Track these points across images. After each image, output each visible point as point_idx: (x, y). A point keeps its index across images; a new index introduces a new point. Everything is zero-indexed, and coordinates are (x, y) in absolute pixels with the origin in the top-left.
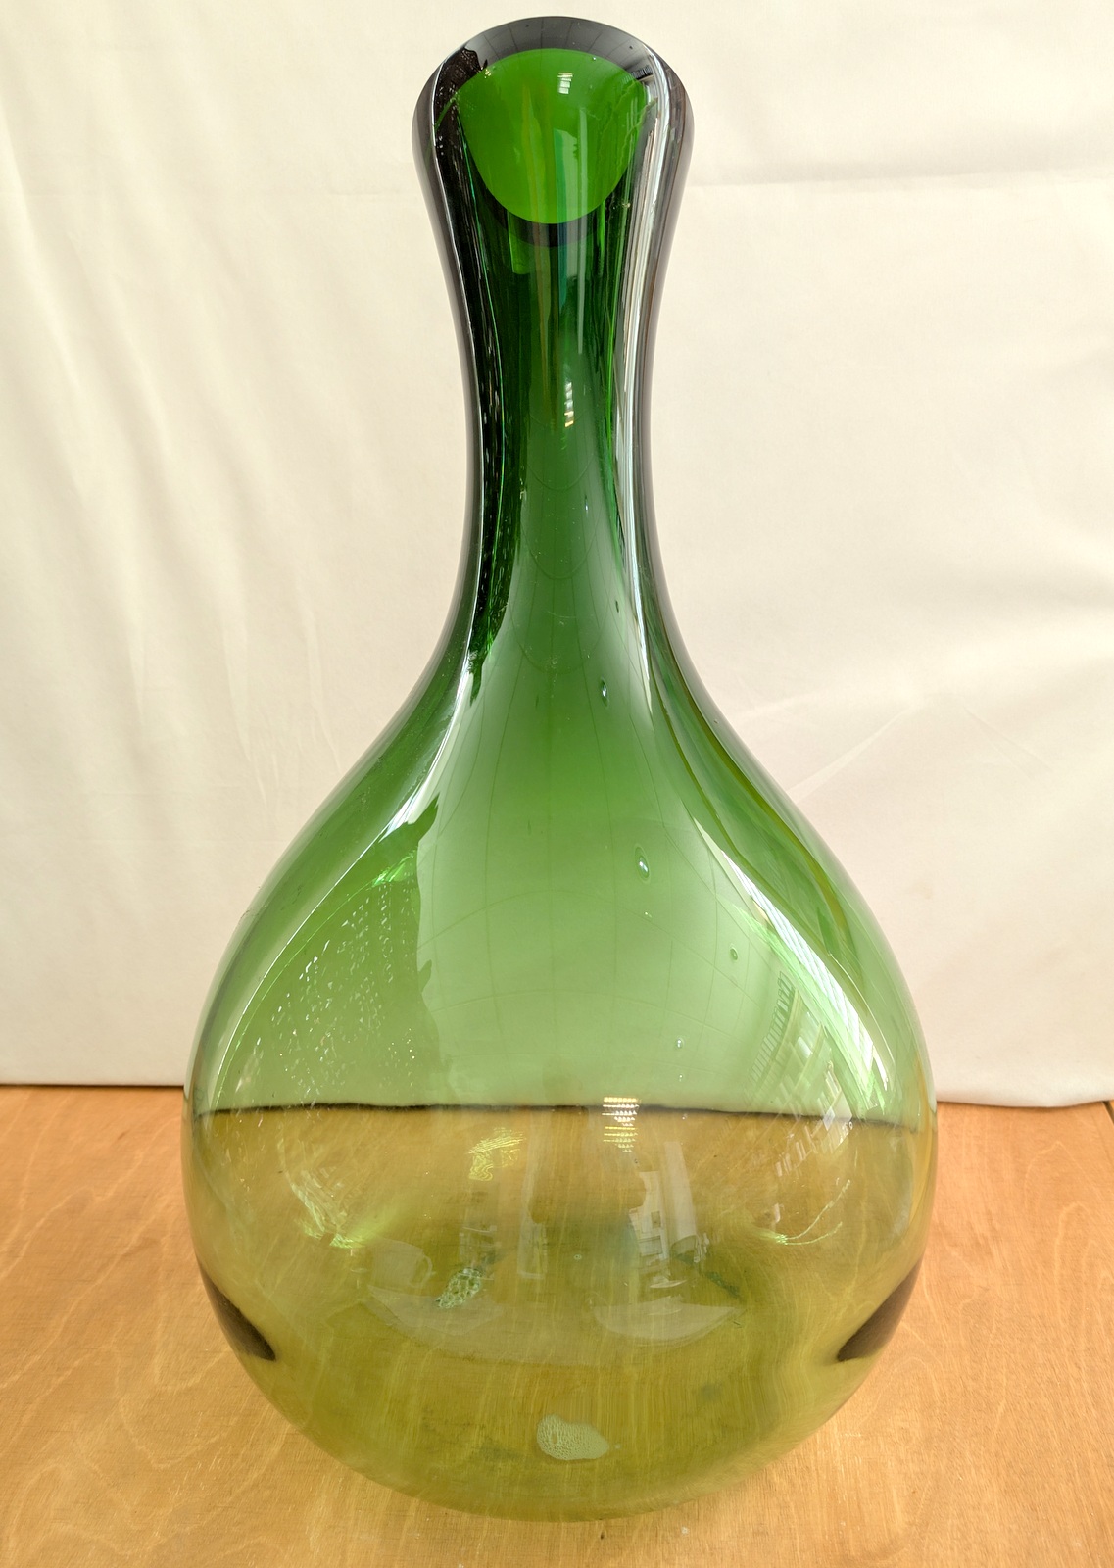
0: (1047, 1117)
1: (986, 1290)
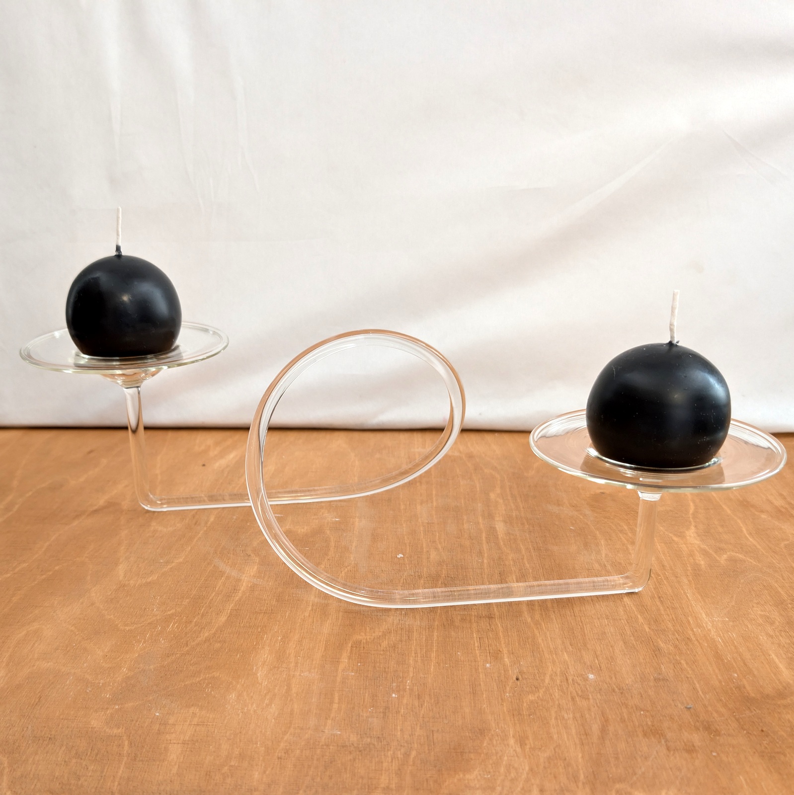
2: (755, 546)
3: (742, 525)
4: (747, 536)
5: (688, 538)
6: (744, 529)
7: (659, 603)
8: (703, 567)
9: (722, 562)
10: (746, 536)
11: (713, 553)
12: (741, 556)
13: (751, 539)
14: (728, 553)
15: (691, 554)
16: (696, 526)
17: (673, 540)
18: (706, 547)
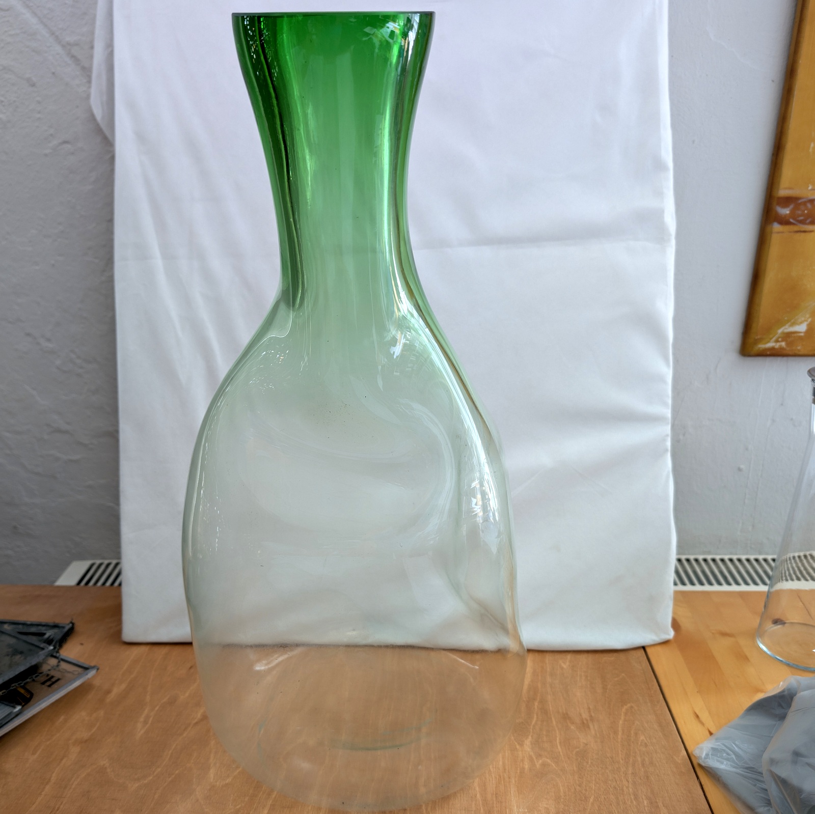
1: (587, 744)
2: (559, 752)
3: (558, 735)
4: (558, 744)
5: (525, 745)
6: (558, 739)
7: (494, 799)
8: (526, 770)
9: (538, 766)
11: (535, 759)
12: (549, 761)
13: (559, 748)
14: (543, 759)
15: (523, 761)
16: (532, 736)
17: (516, 748)
18: (533, 754)
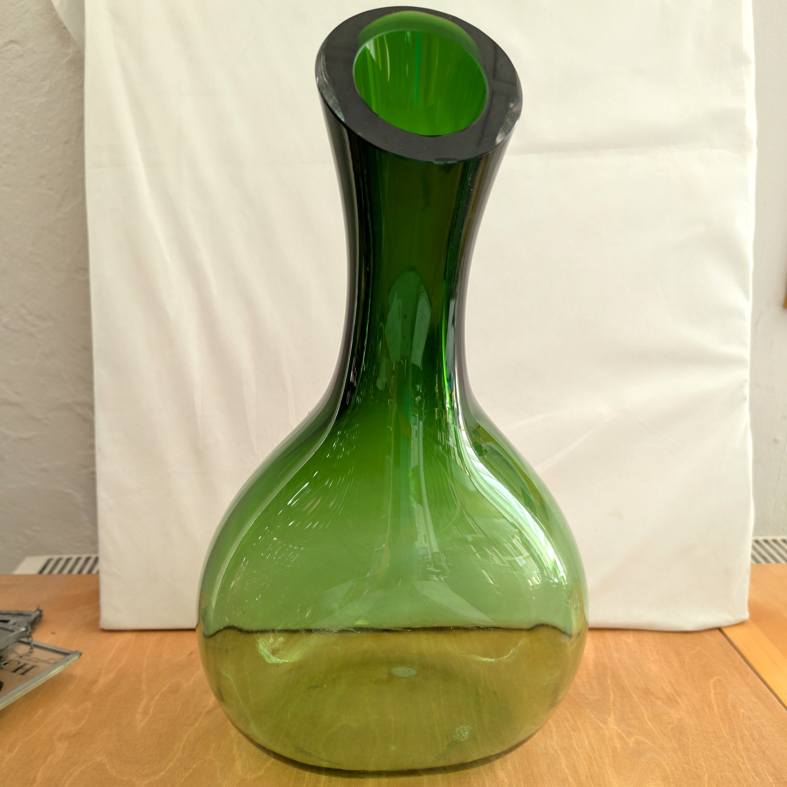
0: (689, 636)
1: (680, 720)
2: (652, 730)
3: (644, 711)
4: (648, 721)
5: (609, 723)
6: (645, 715)
7: (590, 781)
8: (618, 749)
9: (631, 744)
10: (646, 721)
11: (625, 737)
12: (643, 739)
13: (650, 724)
14: (635, 737)
15: (611, 739)
16: (614, 713)
17: (600, 726)
18: (620, 731)
